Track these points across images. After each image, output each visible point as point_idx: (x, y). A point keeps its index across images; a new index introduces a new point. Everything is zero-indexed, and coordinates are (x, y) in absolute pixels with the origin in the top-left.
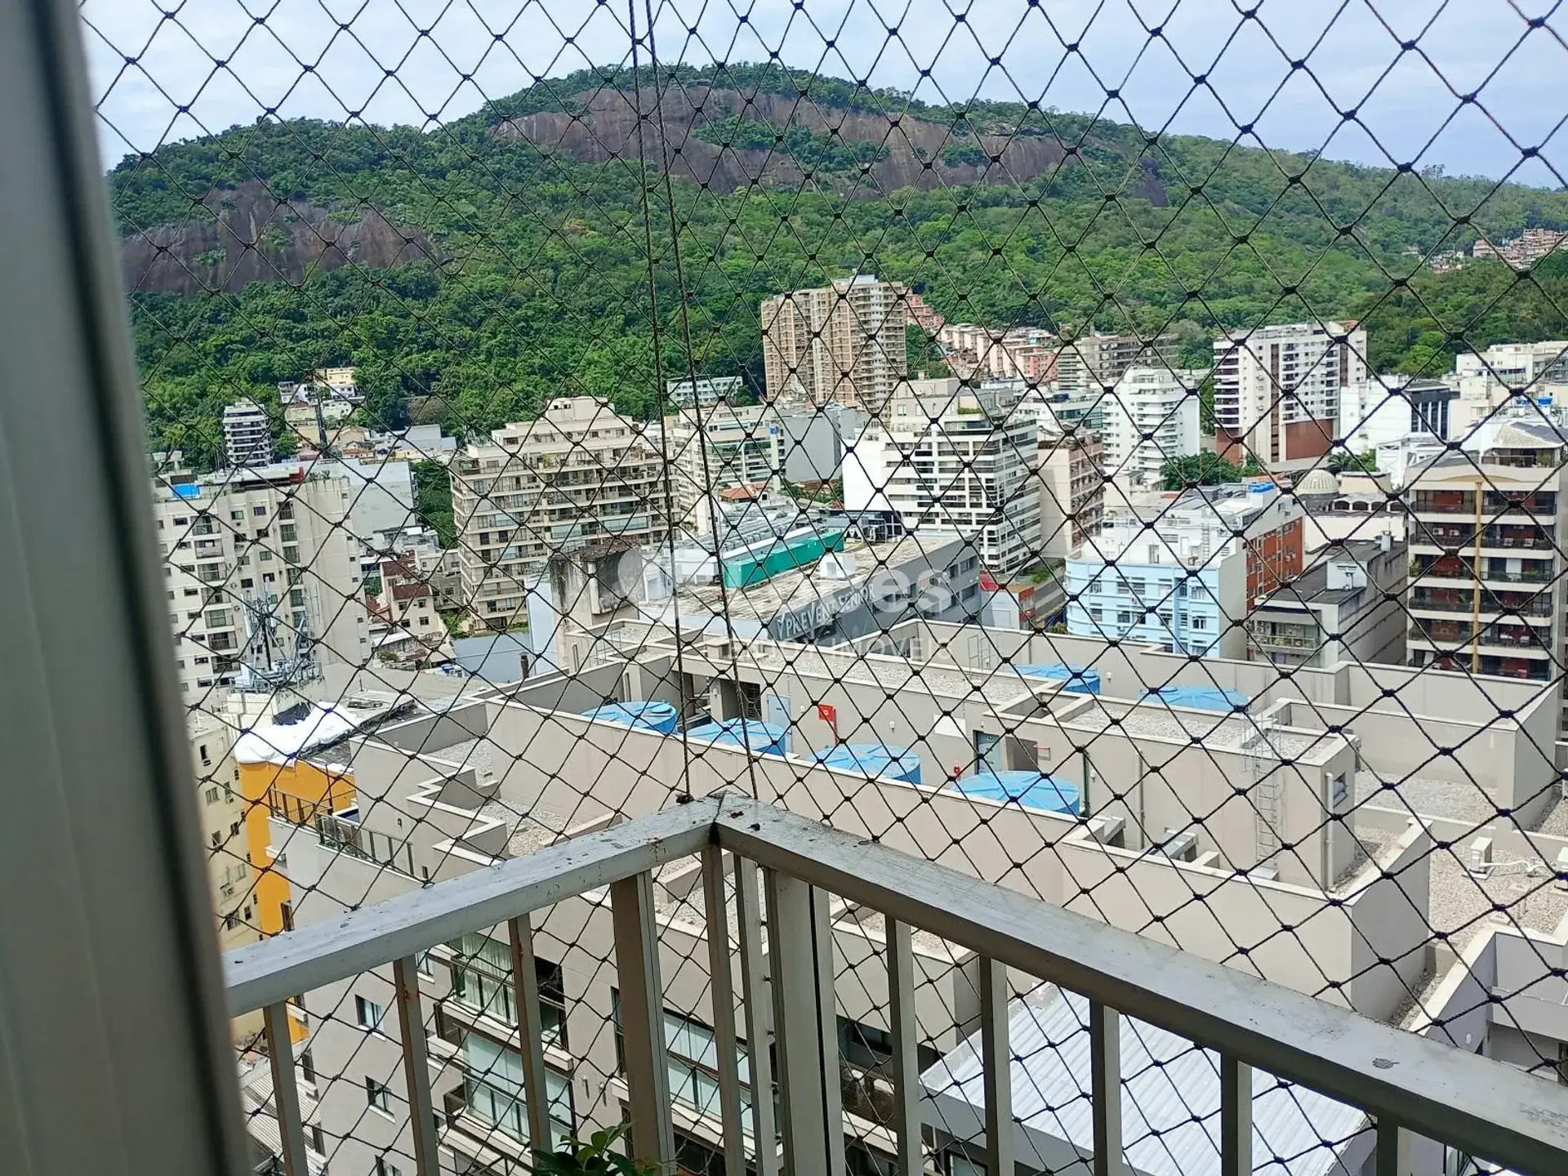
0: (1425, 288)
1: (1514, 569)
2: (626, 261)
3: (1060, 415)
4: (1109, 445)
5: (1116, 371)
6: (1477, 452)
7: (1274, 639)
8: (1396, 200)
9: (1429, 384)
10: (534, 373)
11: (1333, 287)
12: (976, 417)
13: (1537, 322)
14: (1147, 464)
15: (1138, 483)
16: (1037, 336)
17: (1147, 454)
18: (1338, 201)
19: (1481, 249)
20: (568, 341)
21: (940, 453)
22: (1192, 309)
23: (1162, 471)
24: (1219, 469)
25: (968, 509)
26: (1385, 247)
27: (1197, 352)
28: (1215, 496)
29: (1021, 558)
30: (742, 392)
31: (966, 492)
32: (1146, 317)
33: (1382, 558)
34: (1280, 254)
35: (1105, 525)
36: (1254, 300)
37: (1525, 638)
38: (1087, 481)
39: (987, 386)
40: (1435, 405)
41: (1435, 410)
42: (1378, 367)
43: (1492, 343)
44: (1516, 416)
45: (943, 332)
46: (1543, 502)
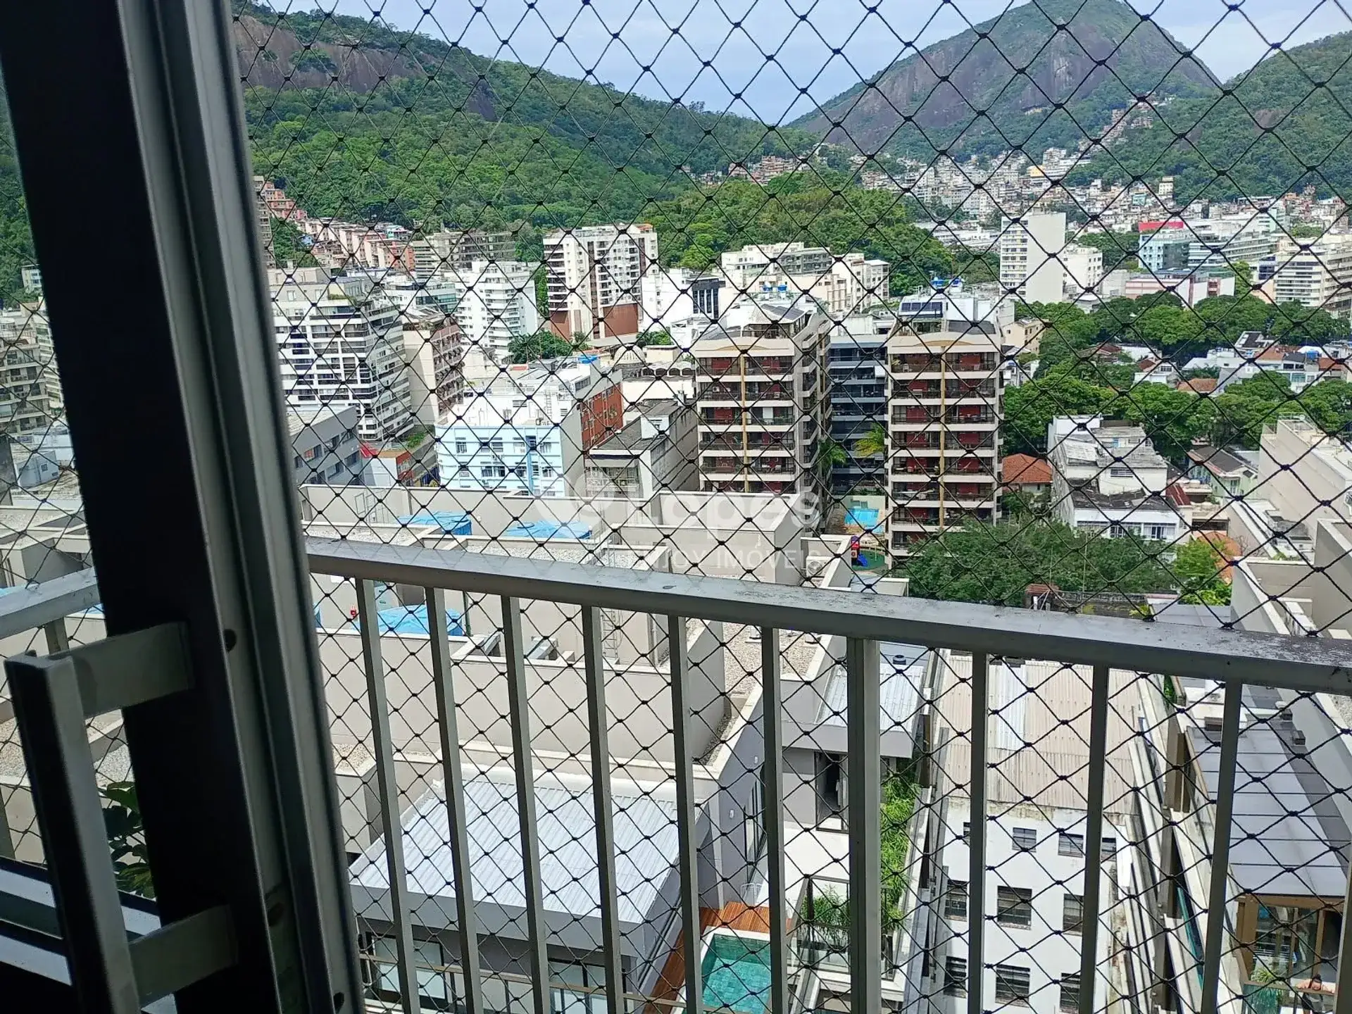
0: (697, 200)
1: (768, 415)
3: (421, 301)
4: (464, 326)
5: (465, 262)
6: (739, 327)
7: (605, 481)
8: (671, 128)
9: (704, 275)
11: (630, 196)
12: (345, 303)
13: (774, 228)
14: (497, 342)
15: (491, 358)
16: (394, 230)
17: (496, 333)
18: (629, 126)
19: (734, 169)
21: (314, 336)
22: (524, 211)
23: (510, 347)
24: (554, 346)
25: (344, 386)
26: (666, 166)
27: (530, 249)
28: (553, 367)
29: (396, 426)
31: (341, 371)
32: (486, 216)
33: (679, 413)
34: (590, 167)
35: (466, 395)
36: (572, 205)
37: (778, 467)
38: (447, 358)
39: (352, 274)
40: (709, 291)
41: (709, 296)
42: (667, 261)
43: (745, 243)
44: (763, 299)
45: (307, 225)
46: (784, 364)
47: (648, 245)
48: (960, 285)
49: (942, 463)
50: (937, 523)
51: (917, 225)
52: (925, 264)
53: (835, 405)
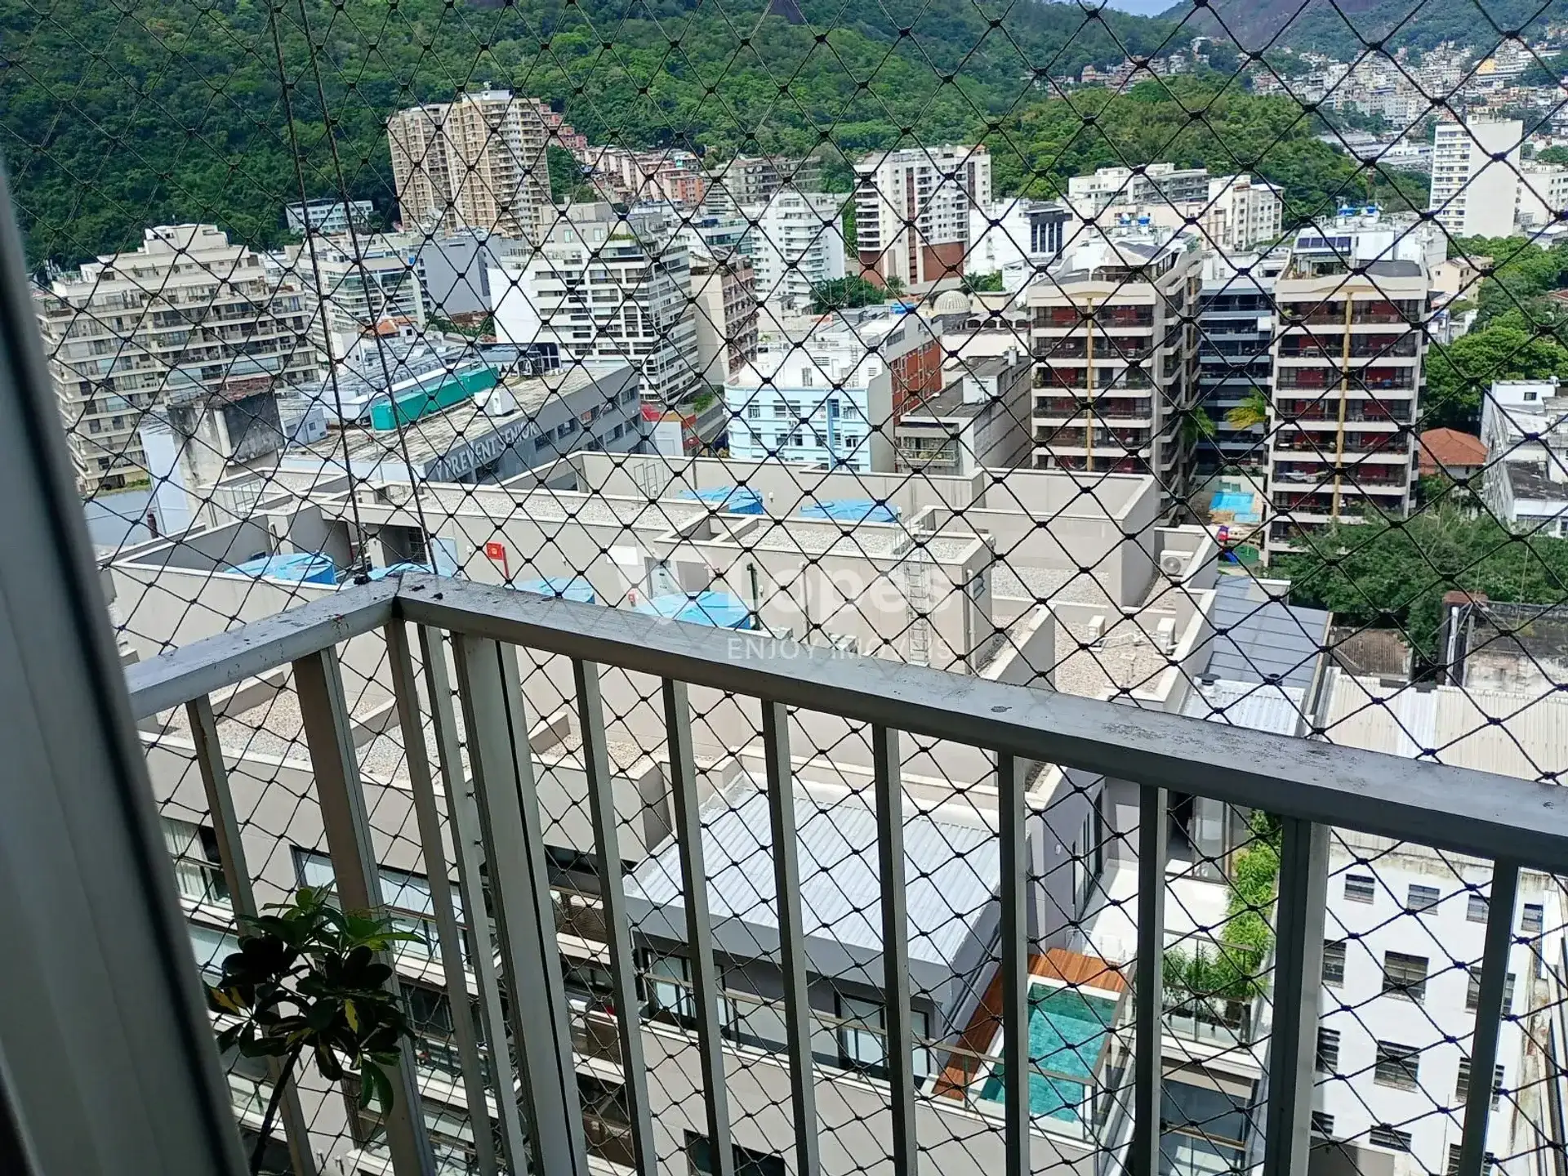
0: (1041, 113)
1: (1119, 377)
2: (222, 69)
3: (709, 241)
4: (760, 270)
5: (762, 194)
6: (1088, 270)
7: (918, 453)
8: (1013, 25)
9: (1046, 206)
10: (124, 198)
11: (959, 111)
12: (627, 244)
13: (1136, 146)
14: (797, 289)
15: (789, 307)
16: (682, 158)
17: (796, 278)
18: (962, 24)
19: (1089, 73)
20: (161, 162)
21: (592, 282)
22: (832, 132)
23: (812, 295)
24: (864, 292)
25: (624, 339)
26: (1005, 72)
27: (839, 176)
28: (861, 318)
29: (681, 386)
30: (373, 219)
31: (622, 322)
32: (788, 139)
33: (1010, 373)
34: (912, 76)
35: (760, 350)
36: (889, 123)
37: (1130, 440)
38: (740, 307)
39: (635, 210)
40: (1052, 226)
41: (1052, 231)
42: (1003, 189)
43: (1099, 166)
44: (1119, 235)
45: (586, 153)
46: (1143, 315)
47: (978, 170)
48: (1377, 214)
49: (1340, 438)
50: (1329, 512)
51: (1323, 139)
52: (1330, 188)
53: (1204, 366)
